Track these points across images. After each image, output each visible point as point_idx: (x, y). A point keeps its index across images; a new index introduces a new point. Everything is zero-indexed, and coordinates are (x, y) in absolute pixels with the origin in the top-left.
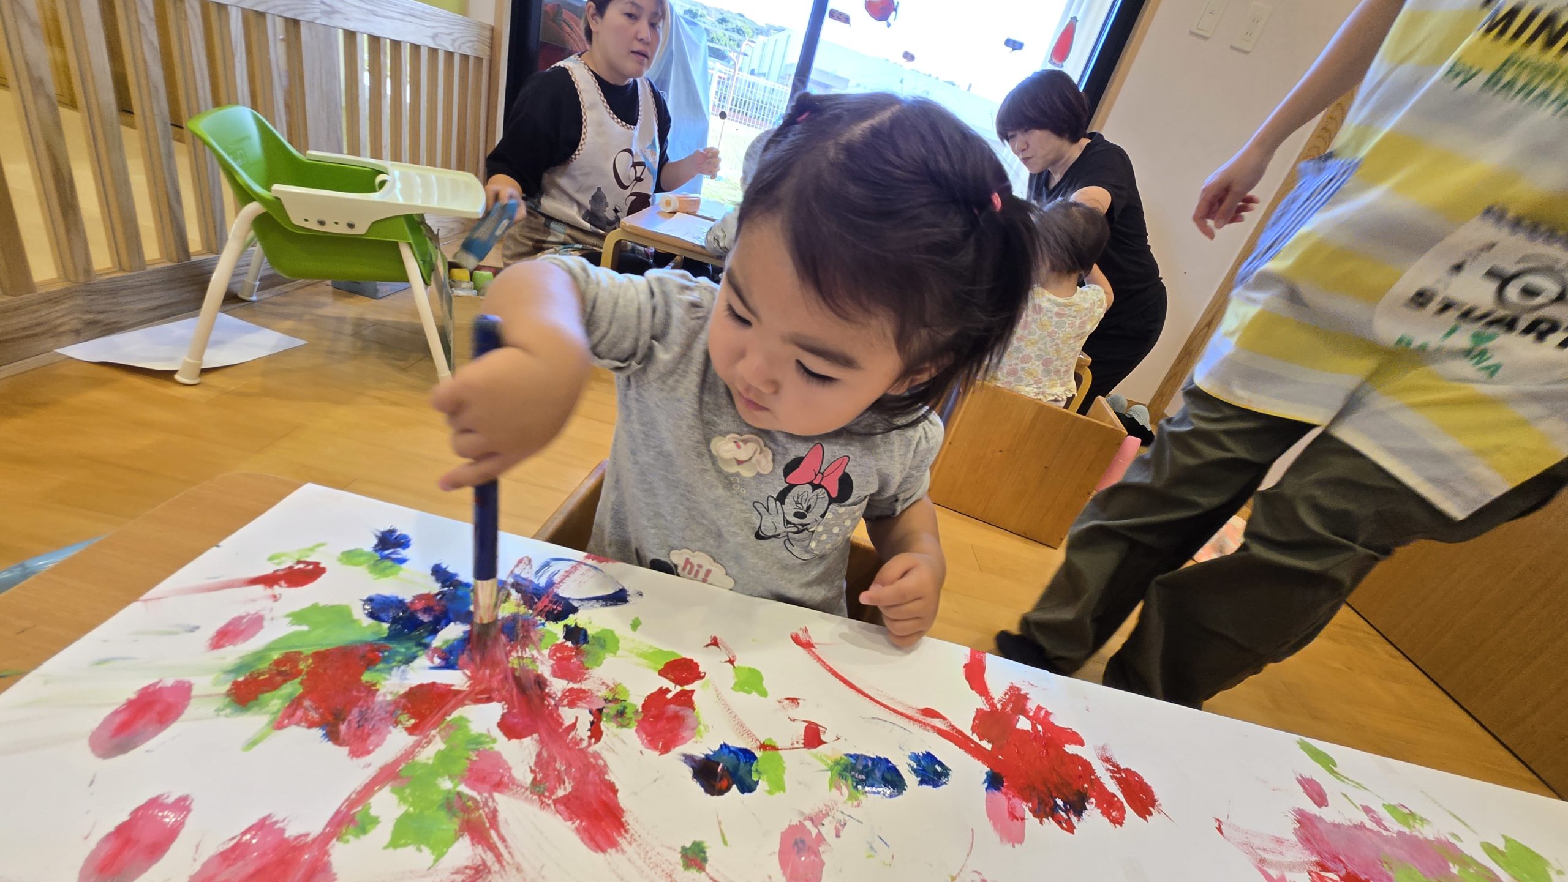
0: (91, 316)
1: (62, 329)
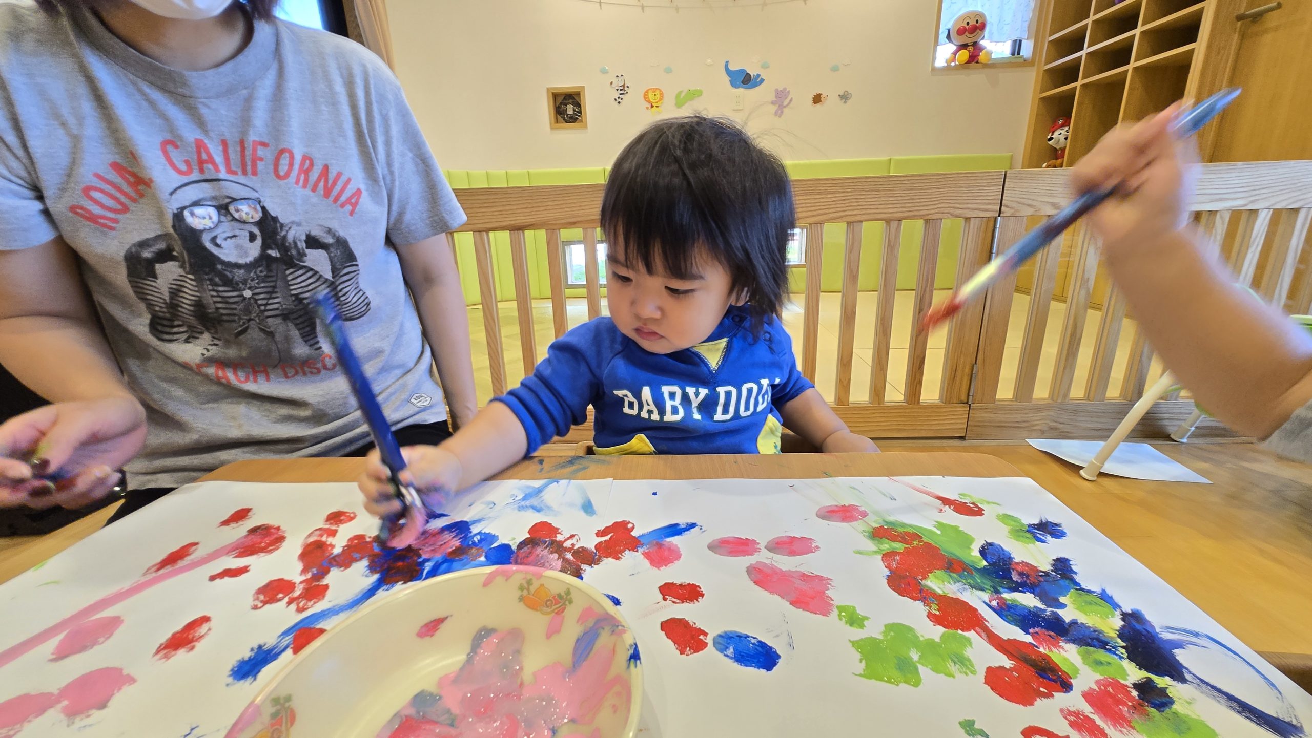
0: (1054, 424)
1: (1035, 428)
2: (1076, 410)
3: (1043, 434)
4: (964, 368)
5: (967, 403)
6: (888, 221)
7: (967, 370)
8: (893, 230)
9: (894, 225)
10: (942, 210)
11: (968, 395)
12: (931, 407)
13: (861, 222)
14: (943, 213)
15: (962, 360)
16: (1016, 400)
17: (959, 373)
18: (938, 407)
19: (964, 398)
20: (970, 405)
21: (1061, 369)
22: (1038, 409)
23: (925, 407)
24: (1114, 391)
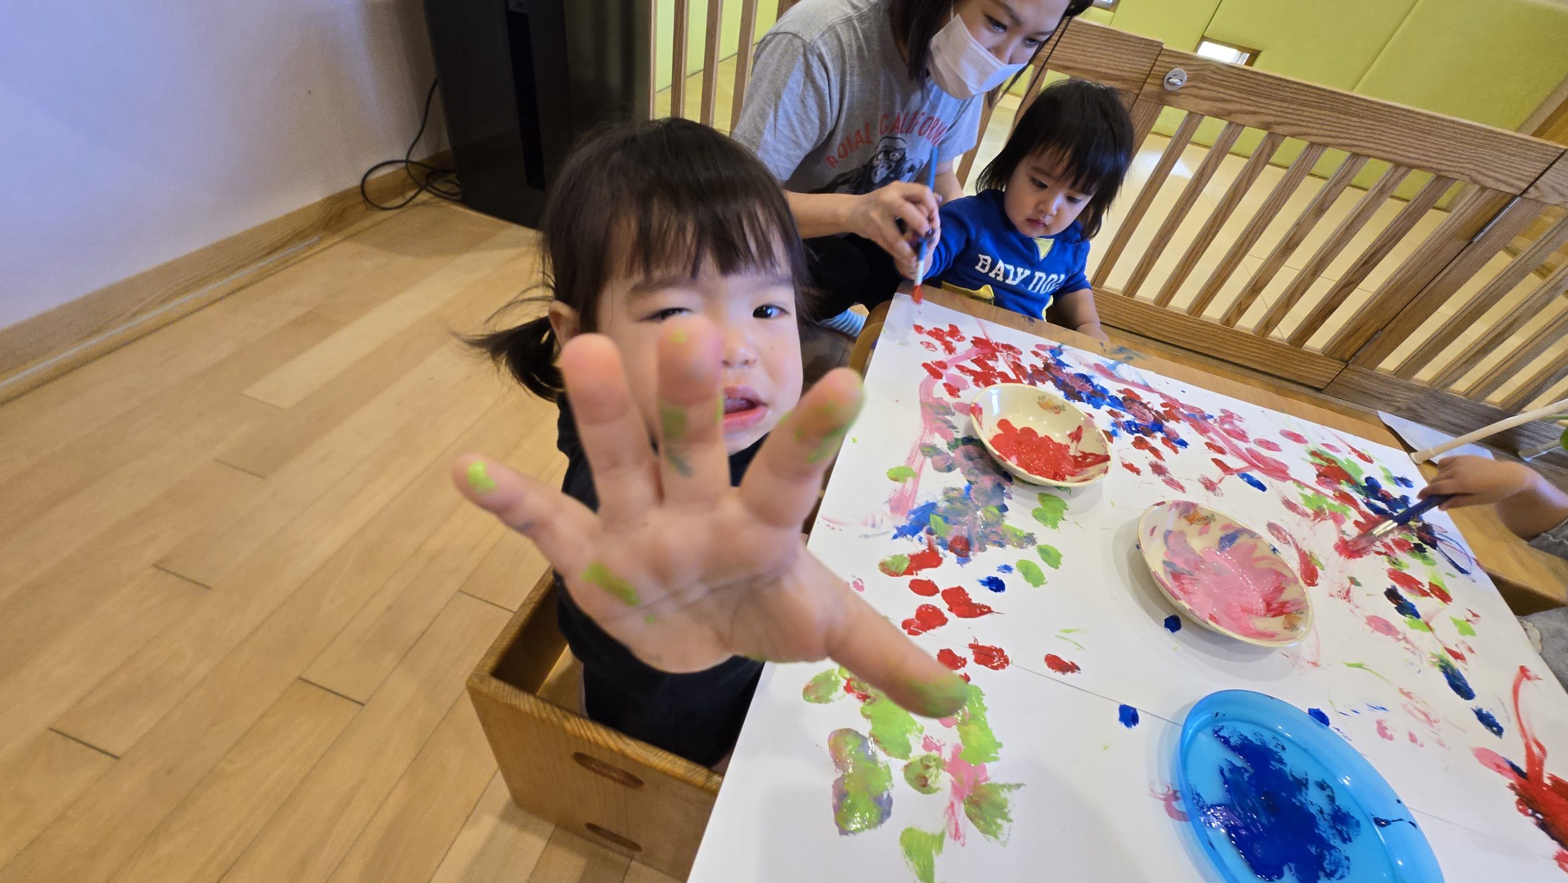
1: (1393, 403)
2: (1447, 402)
3: (1398, 411)
4: (1366, 331)
5: (1347, 362)
6: (1398, 165)
7: (1368, 334)
8: (1397, 175)
9: (1402, 170)
10: (1462, 170)
11: (1354, 355)
12: (1311, 356)
13: (1369, 156)
14: (1463, 174)
15: (1370, 323)
16: (1395, 374)
17: (1360, 332)
18: (1318, 357)
19: (1347, 356)
20: (1348, 365)
21: (1461, 362)
22: (1411, 389)
23: (1304, 353)
24: (1497, 397)
